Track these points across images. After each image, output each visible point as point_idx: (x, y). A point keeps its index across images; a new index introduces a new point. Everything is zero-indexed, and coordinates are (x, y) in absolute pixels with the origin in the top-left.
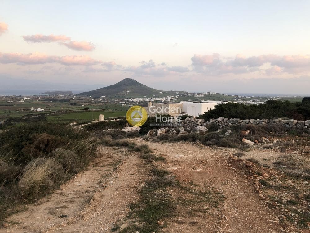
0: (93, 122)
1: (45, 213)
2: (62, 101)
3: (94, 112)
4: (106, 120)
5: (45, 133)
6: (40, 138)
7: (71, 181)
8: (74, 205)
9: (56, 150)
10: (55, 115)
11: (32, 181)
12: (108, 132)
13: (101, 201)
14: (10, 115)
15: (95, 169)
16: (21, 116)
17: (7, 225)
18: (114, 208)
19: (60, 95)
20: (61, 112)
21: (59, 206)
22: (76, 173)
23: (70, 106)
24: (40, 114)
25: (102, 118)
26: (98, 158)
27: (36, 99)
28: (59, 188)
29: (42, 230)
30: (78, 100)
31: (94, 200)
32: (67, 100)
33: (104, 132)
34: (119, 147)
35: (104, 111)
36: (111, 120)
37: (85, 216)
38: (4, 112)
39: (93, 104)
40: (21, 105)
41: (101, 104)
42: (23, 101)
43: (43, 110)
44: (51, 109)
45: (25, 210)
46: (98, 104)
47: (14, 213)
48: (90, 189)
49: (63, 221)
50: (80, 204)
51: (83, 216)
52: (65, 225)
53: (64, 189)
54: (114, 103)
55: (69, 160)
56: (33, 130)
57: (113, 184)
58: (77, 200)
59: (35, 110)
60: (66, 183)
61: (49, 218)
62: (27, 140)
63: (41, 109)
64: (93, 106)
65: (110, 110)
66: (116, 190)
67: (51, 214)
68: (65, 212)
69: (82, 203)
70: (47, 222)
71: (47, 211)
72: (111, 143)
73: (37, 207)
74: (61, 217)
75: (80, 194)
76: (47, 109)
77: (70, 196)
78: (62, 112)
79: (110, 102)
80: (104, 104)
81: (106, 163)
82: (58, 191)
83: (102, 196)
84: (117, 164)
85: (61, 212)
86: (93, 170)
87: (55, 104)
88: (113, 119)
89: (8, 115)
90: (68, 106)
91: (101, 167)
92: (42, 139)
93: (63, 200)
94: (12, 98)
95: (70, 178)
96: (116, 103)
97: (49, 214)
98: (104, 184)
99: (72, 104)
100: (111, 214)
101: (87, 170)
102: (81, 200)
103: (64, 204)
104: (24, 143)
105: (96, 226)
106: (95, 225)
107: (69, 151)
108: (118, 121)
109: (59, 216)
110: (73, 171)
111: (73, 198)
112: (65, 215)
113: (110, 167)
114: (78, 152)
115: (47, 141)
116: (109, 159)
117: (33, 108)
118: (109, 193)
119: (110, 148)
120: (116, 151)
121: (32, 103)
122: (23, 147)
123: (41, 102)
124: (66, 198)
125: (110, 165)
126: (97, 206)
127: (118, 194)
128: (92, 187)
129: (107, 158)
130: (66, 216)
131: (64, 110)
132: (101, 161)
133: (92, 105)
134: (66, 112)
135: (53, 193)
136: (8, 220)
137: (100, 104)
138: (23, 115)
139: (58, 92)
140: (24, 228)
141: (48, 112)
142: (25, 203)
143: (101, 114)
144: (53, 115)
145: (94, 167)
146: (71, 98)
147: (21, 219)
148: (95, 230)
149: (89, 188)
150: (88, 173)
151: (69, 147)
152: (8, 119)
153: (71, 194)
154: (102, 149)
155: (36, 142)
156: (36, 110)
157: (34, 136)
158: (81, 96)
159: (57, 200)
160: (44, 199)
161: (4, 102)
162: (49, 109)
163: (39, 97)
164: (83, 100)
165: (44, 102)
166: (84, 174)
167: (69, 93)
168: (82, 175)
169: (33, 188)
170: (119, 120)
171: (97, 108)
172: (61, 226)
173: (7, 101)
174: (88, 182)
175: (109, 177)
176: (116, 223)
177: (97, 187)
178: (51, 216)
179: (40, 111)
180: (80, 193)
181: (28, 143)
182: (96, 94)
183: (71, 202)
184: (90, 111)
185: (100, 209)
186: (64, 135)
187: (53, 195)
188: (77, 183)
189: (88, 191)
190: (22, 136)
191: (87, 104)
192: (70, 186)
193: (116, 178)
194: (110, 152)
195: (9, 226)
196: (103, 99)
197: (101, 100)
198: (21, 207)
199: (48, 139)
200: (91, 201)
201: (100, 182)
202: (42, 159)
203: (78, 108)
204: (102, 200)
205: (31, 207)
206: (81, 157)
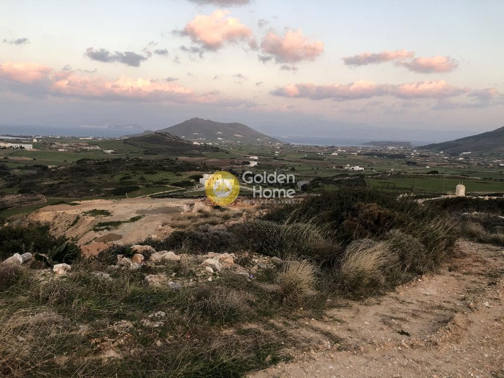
0: (443, 196)
1: (376, 320)
2: (392, 157)
3: (447, 179)
4: (468, 195)
5: (375, 204)
6: (367, 210)
7: (413, 284)
8: (419, 321)
9: (391, 231)
10: (380, 178)
11: (360, 269)
12: (475, 216)
13: (466, 329)
14: (318, 174)
15: (453, 276)
16: (332, 176)
17: (326, 319)
18: (492, 348)
19: (391, 148)
20: (389, 175)
21: (395, 316)
22: (421, 273)
23: (406, 166)
24: (358, 175)
25: (461, 191)
26: (456, 258)
27: (355, 152)
28: (394, 291)
29: (374, 341)
30: (420, 156)
31: (453, 324)
32: (401, 156)
33: (467, 216)
34: (498, 246)
35: (465, 179)
36: (480, 197)
37: (439, 344)
38: (311, 169)
39: (445, 165)
40: (333, 161)
41: (462, 166)
42: (337, 154)
43: (363, 169)
44: (374, 169)
45: (349, 307)
46: (456, 165)
47: (334, 307)
48: (445, 305)
49: (404, 340)
50: (430, 323)
51: (436, 344)
52: (408, 347)
53: (402, 294)
54: (488, 165)
55: (409, 251)
56: (357, 197)
57: (489, 308)
58: (424, 315)
59: (351, 168)
60: (404, 285)
61: (382, 329)
62: (349, 209)
63: (360, 167)
64: (446, 168)
65: (479, 178)
66: (496, 320)
67: (385, 323)
68: (406, 327)
69: (432, 323)
70: (380, 333)
71: (379, 319)
72: (482, 237)
73: (365, 307)
74: (399, 332)
75: (427, 308)
76: (368, 169)
77: (411, 307)
78: (391, 174)
79: (479, 164)
80: (466, 166)
81: (474, 270)
82: (392, 294)
83: (470, 322)
84: (496, 277)
85: (398, 325)
86: (448, 275)
87: (382, 161)
88: (485, 196)
89: (316, 173)
90: (403, 166)
91: (464, 274)
92: (372, 211)
93: (401, 308)
94: (322, 148)
95: (411, 279)
96: (491, 165)
97: (382, 323)
98: (471, 304)
99: (409, 163)
100: (486, 356)
101: (439, 274)
102: (432, 317)
103: (403, 316)
104: (345, 213)
105: (459, 367)
106: (457, 364)
107: (410, 237)
108: (495, 200)
109: (396, 330)
110: (415, 270)
111: (417, 311)
112: (406, 331)
113: (481, 277)
114: (425, 242)
115: (377, 215)
116: (479, 264)
117: (349, 165)
118: (482, 321)
119: (481, 245)
120: (492, 253)
121: (349, 157)
122: (343, 220)
123: (361, 157)
124: (405, 307)
125: (482, 274)
126: (459, 335)
127: (499, 328)
128: (449, 302)
129: (475, 261)
130: (407, 334)
131: (395, 171)
132: (463, 265)
133: (444, 167)
134: (398, 175)
135: (385, 295)
136: (328, 313)
137: (459, 166)
138: (335, 174)
139: (386, 142)
140: (349, 330)
141: (369, 173)
142: (349, 298)
143: (461, 184)
144: (377, 179)
145: (450, 270)
146: (408, 152)
147: (345, 317)
148: (457, 371)
149: (443, 303)
150: (440, 279)
151: (411, 231)
152: (315, 178)
153: (412, 303)
154: (465, 245)
155: (361, 215)
156: (353, 169)
157: (359, 206)
158: (425, 150)
159: (391, 306)
160: (373, 300)
161: (312, 154)
162: (372, 169)
163: (359, 149)
164: (428, 157)
165: (366, 157)
166: (434, 278)
167: (407, 144)
168: (429, 279)
169: (360, 279)
170: (495, 198)
171: (453, 173)
172: (402, 346)
173: (316, 153)
174: (442, 293)
175: (481, 295)
176: (497, 373)
177: (458, 304)
178: (385, 327)
179: (359, 171)
180: (428, 306)
181: (350, 214)
182: (452, 148)
183: (414, 315)
184: (439, 177)
185: (465, 341)
186: (402, 210)
187: (385, 298)
188: (422, 290)
189: (442, 307)
190: (342, 204)
191: (435, 164)
192: (410, 291)
193: (496, 299)
194: (480, 252)
195: (329, 321)
196: (466, 157)
197: (461, 159)
198: (343, 302)
199: (379, 213)
200: (449, 325)
201: (464, 299)
202: (370, 240)
203: (419, 170)
204: (468, 328)
205: (356, 305)
206: (431, 250)
